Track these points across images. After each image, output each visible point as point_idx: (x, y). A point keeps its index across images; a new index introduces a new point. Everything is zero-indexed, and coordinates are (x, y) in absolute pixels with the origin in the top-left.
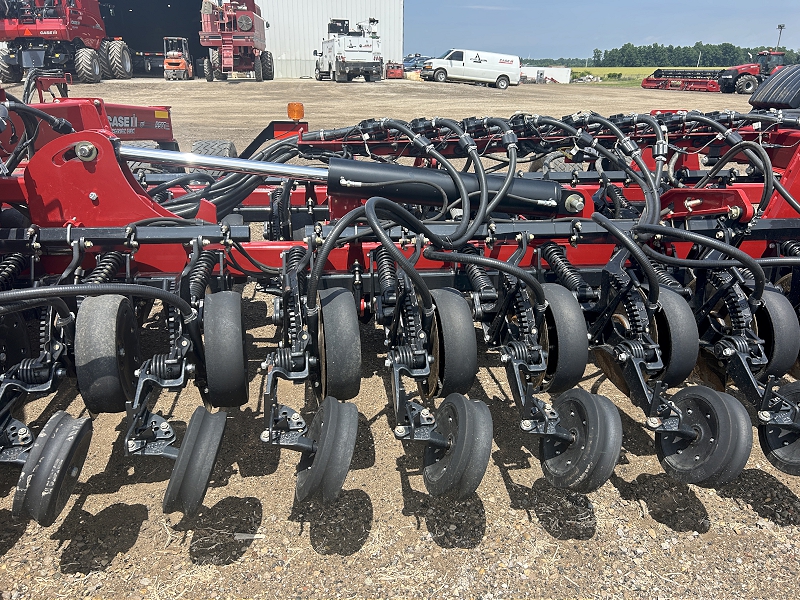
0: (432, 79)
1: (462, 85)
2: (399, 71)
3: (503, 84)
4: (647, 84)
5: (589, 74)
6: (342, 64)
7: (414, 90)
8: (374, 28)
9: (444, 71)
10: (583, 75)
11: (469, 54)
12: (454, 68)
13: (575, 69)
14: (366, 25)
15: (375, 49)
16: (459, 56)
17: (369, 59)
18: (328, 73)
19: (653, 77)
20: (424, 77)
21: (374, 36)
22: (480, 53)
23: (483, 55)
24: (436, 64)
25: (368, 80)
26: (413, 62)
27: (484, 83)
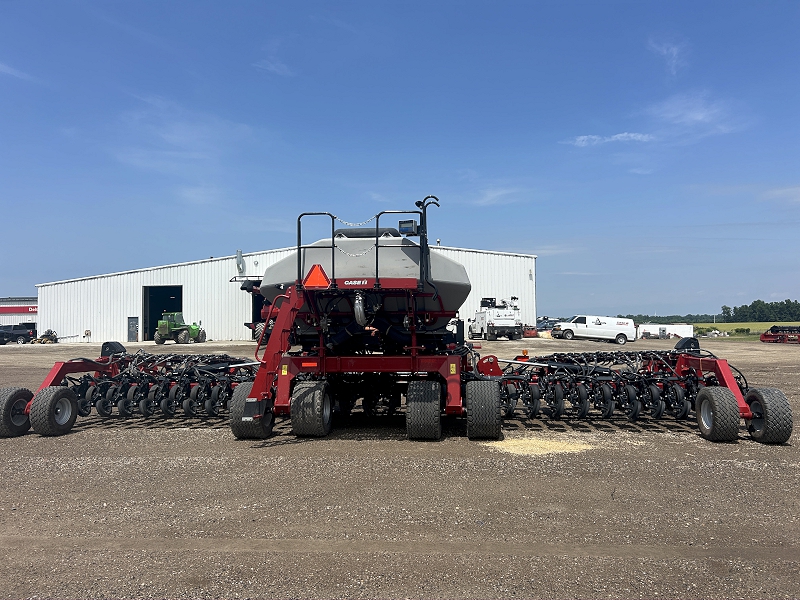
0: (561, 337)
1: (587, 342)
2: (534, 332)
3: (622, 341)
4: (765, 338)
5: (715, 329)
6: (491, 328)
7: (549, 346)
8: (515, 303)
9: (571, 331)
10: (709, 330)
11: (590, 319)
12: (579, 329)
13: (700, 325)
14: (508, 301)
15: (517, 317)
16: (582, 320)
17: (512, 324)
18: (481, 334)
19: (770, 333)
20: (554, 336)
21: (516, 308)
22: (600, 318)
23: (602, 319)
24: (564, 326)
25: (511, 339)
26: (544, 324)
27: (606, 340)
